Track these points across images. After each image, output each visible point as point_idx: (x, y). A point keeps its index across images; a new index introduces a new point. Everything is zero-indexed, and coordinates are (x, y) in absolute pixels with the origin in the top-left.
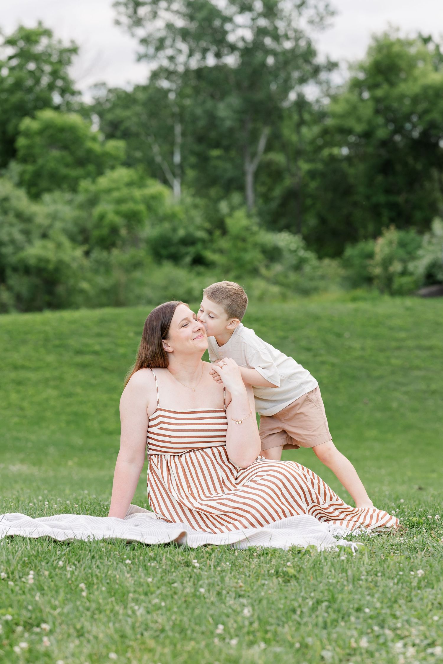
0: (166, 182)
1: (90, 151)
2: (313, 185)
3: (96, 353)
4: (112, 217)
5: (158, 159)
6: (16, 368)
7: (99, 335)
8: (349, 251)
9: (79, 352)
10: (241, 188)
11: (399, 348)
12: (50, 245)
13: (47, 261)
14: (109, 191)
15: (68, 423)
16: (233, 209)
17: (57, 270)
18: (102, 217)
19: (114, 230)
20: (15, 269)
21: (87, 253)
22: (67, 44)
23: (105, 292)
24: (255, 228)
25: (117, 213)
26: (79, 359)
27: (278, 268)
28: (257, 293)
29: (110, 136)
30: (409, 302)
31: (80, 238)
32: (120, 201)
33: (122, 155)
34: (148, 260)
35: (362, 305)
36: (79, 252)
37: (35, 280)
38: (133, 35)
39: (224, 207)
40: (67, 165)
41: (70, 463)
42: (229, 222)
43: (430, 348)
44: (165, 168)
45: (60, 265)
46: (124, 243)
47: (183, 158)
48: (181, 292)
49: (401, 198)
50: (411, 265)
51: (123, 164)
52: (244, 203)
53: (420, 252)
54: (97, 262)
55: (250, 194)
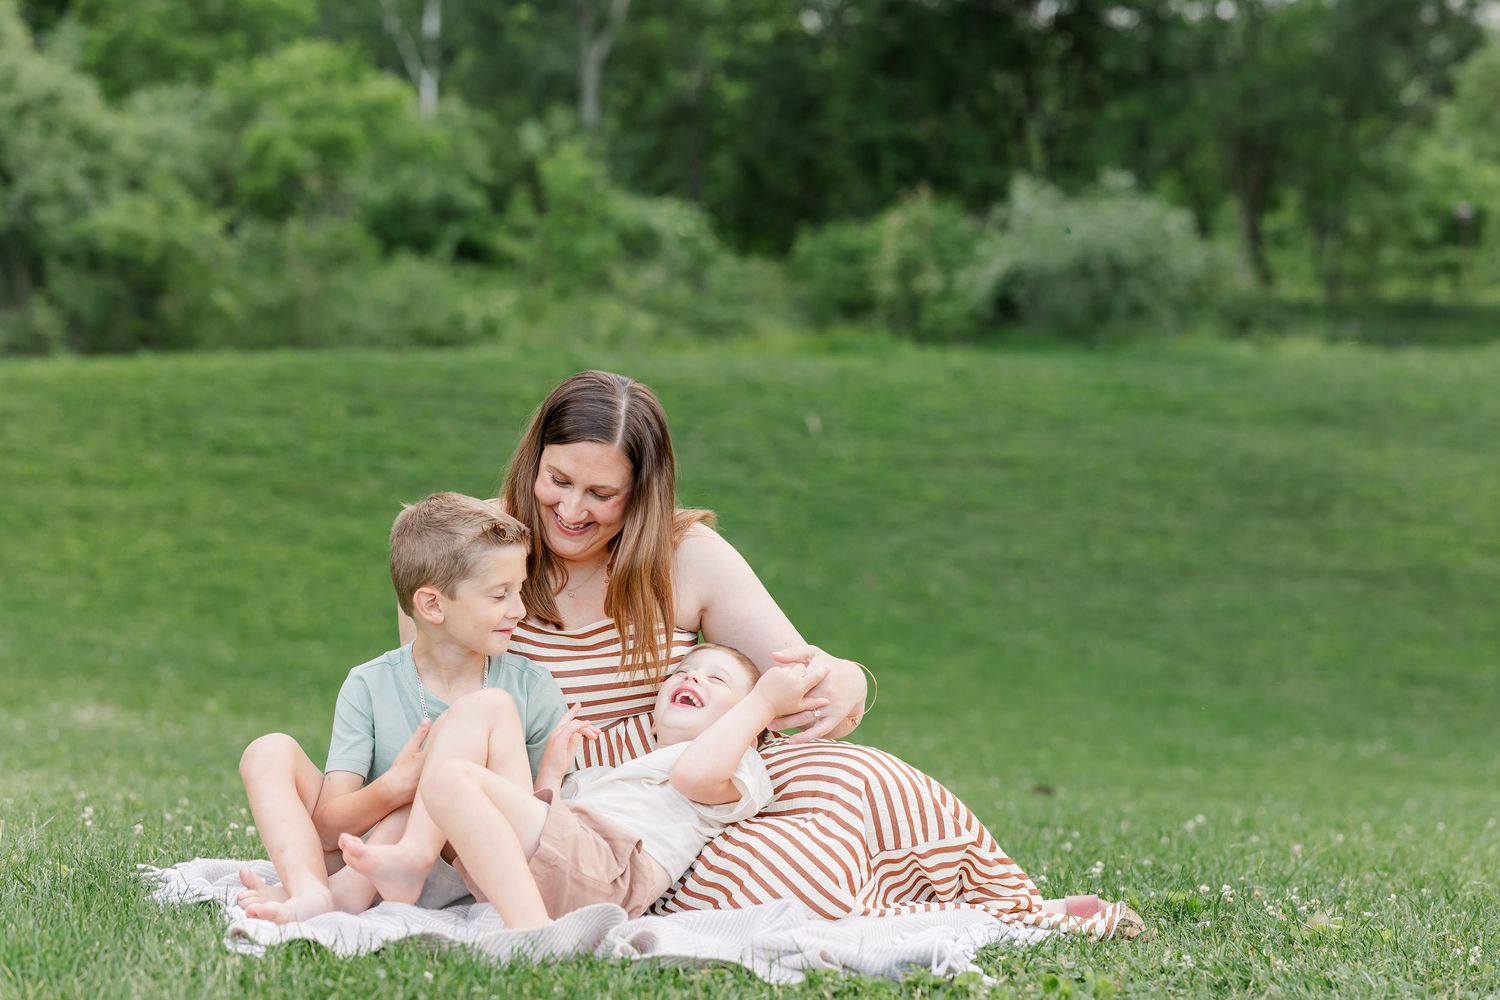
0: (402, 72)
2: (734, 92)
3: (259, 452)
4: (289, 150)
5: (393, 24)
6: (77, 479)
7: (268, 412)
8: (807, 244)
9: (221, 449)
10: (572, 96)
12: (149, 207)
13: (141, 242)
14: (279, 90)
15: (200, 610)
16: (552, 145)
17: (163, 262)
18: (265, 147)
19: (291, 180)
20: (67, 258)
21: (231, 229)
23: (267, 314)
24: (601, 185)
25: (299, 139)
26: (222, 464)
27: (651, 277)
28: (603, 328)
30: (959, 358)
31: (214, 193)
32: (301, 115)
33: (309, 12)
34: (370, 247)
35: (857, 363)
36: (212, 225)
37: (112, 284)
39: (532, 137)
40: (184, 32)
41: (212, 705)
42: (549, 169)
43: (1009, 464)
44: (406, 45)
45: (171, 253)
46: (314, 208)
47: (447, 24)
48: (437, 321)
49: (923, 130)
50: (963, 277)
51: (311, 33)
52: (577, 129)
53: (982, 248)
54: (253, 249)
55: (590, 110)
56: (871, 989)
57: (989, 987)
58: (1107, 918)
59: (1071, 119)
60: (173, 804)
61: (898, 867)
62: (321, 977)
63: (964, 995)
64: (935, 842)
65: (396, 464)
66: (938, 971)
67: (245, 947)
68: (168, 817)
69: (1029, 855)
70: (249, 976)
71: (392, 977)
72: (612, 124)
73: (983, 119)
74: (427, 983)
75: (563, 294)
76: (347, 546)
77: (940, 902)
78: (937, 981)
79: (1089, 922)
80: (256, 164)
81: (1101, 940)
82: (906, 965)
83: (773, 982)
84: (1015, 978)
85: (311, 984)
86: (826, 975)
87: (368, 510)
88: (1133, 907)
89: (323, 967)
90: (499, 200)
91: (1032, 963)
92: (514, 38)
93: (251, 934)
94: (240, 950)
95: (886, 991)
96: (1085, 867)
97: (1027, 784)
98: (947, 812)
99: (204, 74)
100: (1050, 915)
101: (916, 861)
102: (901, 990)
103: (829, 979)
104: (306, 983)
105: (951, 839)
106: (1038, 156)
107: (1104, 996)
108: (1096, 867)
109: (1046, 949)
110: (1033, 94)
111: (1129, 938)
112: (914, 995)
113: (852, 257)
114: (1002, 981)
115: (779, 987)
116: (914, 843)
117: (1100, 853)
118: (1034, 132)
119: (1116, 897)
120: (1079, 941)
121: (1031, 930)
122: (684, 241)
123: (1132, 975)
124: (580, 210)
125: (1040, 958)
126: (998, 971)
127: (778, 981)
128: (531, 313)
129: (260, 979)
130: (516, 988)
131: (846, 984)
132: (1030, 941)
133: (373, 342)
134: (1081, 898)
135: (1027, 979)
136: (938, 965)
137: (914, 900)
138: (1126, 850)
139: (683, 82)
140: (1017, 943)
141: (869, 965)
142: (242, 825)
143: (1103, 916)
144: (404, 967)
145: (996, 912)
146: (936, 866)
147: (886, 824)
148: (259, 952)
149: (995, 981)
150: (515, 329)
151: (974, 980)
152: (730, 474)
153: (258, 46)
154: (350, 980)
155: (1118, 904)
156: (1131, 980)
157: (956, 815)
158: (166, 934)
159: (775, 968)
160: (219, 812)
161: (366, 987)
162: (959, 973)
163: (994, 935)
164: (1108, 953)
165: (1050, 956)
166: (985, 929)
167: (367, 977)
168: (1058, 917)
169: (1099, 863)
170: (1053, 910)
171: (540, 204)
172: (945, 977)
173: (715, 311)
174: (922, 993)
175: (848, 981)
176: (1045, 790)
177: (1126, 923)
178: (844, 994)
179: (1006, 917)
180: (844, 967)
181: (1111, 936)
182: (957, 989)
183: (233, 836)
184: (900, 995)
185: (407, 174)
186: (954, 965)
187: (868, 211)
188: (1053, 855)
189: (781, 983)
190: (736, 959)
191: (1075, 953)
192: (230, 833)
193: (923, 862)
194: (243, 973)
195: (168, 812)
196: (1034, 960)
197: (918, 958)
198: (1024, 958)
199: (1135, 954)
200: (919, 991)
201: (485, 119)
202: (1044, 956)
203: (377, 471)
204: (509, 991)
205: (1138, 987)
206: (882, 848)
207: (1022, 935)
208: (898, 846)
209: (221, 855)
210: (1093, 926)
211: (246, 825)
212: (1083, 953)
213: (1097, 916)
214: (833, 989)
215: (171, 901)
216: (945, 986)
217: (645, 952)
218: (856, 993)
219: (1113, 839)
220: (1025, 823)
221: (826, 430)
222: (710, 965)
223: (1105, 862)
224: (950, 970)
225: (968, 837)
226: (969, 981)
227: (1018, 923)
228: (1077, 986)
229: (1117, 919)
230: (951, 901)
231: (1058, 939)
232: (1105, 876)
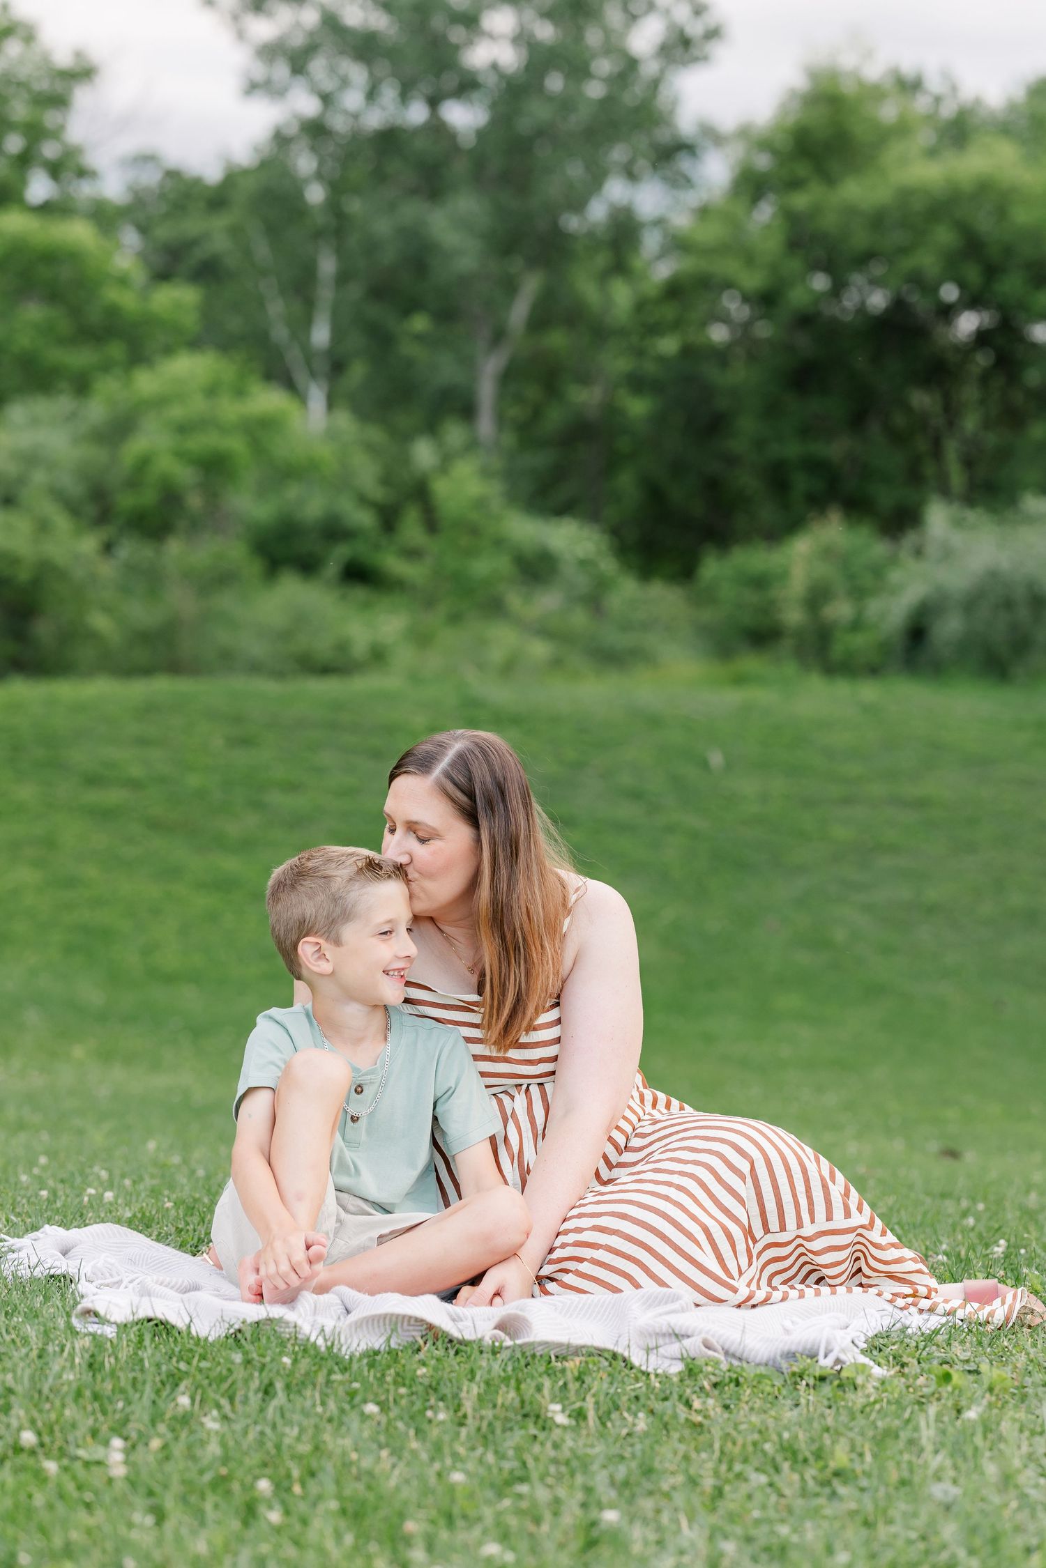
0: (290, 385)
1: (113, 312)
2: (638, 407)
3: (134, 784)
4: (169, 466)
5: (280, 333)
7: (142, 742)
8: (712, 568)
9: (93, 781)
10: (468, 411)
11: (847, 801)
12: (23, 524)
13: (15, 562)
14: (159, 402)
15: (68, 950)
16: (446, 461)
17: (36, 582)
18: (144, 463)
19: (171, 497)
21: (108, 548)
22: (63, 58)
23: (144, 637)
24: (496, 504)
25: (180, 455)
26: (94, 797)
27: (547, 602)
28: (497, 655)
29: (162, 275)
30: (869, 691)
31: (91, 510)
32: (183, 429)
33: (190, 321)
34: (253, 568)
35: (762, 696)
36: (89, 544)
38: (241, 35)
39: (424, 453)
40: (62, 341)
41: (78, 1052)
42: (441, 488)
43: (921, 804)
44: (294, 356)
45: (46, 571)
46: (196, 526)
47: (338, 334)
48: (322, 646)
49: (836, 449)
50: (874, 607)
51: (195, 344)
52: (472, 445)
53: (895, 576)
54: (131, 569)
55: (485, 425)
56: (753, 1381)
57: (879, 1379)
58: (1006, 1306)
59: (992, 439)
60: (32, 1163)
61: (784, 1251)
62: (174, 1359)
63: (852, 1388)
64: (822, 1224)
65: (276, 798)
66: (826, 1363)
67: (96, 1326)
68: (24, 1178)
69: (928, 1230)
70: (99, 1359)
71: (248, 1362)
72: (509, 439)
73: (898, 438)
74: (284, 1369)
75: (455, 619)
76: (224, 885)
77: (830, 1286)
78: (824, 1373)
79: (988, 1309)
80: (135, 480)
81: (999, 1329)
82: (791, 1356)
83: (650, 1370)
84: (906, 1370)
85: (164, 1368)
86: (707, 1364)
87: (246, 846)
88: (1035, 1292)
89: (177, 1350)
90: (389, 518)
91: (924, 1353)
92: (408, 349)
93: (102, 1313)
94: (91, 1330)
95: (769, 1382)
96: (987, 1246)
97: (934, 1146)
98: (836, 1191)
99: (82, 386)
100: (946, 1301)
101: (802, 1245)
102: (785, 1381)
103: (710, 1369)
104: (158, 1365)
105: (839, 1221)
106: (957, 478)
107: (1000, 1390)
108: (998, 1246)
109: (940, 1339)
110: (951, 412)
111: (1030, 1327)
112: (798, 1387)
113: (760, 582)
114: (892, 1372)
115: (657, 1375)
116: (800, 1225)
117: (1003, 1229)
118: (952, 450)
119: (1018, 1281)
120: (975, 1328)
121: (925, 1316)
122: (584, 563)
123: (1030, 1368)
124: (474, 531)
125: (934, 1348)
126: (888, 1361)
127: (655, 1370)
128: (421, 639)
129: (109, 1362)
130: (379, 1375)
131: (728, 1374)
132: (923, 1329)
133: (255, 668)
134: (979, 1283)
135: (919, 1371)
136: (826, 1356)
137: (803, 1282)
138: (1032, 1228)
139: (585, 397)
140: (910, 1331)
141: (753, 1353)
142: (100, 1190)
143: (1003, 1303)
144: (261, 1351)
145: (890, 1297)
146: (824, 1249)
147: (771, 1206)
148: (110, 1332)
149: (885, 1372)
150: (404, 656)
151: (863, 1372)
152: (627, 811)
153: (138, 357)
154: (204, 1364)
155: (1020, 1290)
156: (1030, 1372)
157: (847, 1194)
158: (14, 1311)
159: (652, 1358)
160: (77, 1175)
161: (220, 1373)
162: (848, 1363)
163: (886, 1322)
164: (1006, 1343)
165: (945, 1346)
166: (878, 1315)
167: (222, 1360)
168: (956, 1303)
169: (1002, 1242)
170: (950, 1295)
171: (432, 523)
172: (832, 1368)
173: (614, 638)
174: (807, 1385)
175: (729, 1371)
176: (953, 1154)
177: (1027, 1311)
178: (725, 1385)
179: (900, 1302)
180: (727, 1353)
181: (1011, 1324)
182: (845, 1381)
183: (89, 1201)
184: (783, 1386)
185: (293, 492)
186: (843, 1357)
187: (776, 534)
188: (954, 1230)
189: (660, 1371)
190: (610, 1346)
191: (971, 1343)
192: (86, 1199)
193: (808, 1245)
194: (92, 1356)
195: (24, 1173)
196: (927, 1349)
197: (804, 1349)
198: (917, 1347)
199: (1034, 1345)
200: (804, 1383)
201: (376, 434)
202: (938, 1346)
203: (257, 805)
204: (371, 1379)
205: (1038, 1381)
206: (767, 1230)
207: (916, 1321)
208: (783, 1228)
209: (75, 1224)
210: (992, 1314)
211: (105, 1190)
212: (980, 1343)
213: (997, 1302)
214: (714, 1379)
215: (20, 1275)
216: (831, 1377)
217: (518, 1338)
218: (738, 1384)
219: (1018, 1213)
220: (928, 1193)
221: (729, 766)
222: (584, 1352)
223: (1008, 1241)
224: (838, 1361)
225: (858, 1219)
226: (858, 1373)
227: (913, 1309)
228: (971, 1378)
229: (1018, 1307)
230: (841, 1284)
231: (954, 1326)
232: (1007, 1256)
